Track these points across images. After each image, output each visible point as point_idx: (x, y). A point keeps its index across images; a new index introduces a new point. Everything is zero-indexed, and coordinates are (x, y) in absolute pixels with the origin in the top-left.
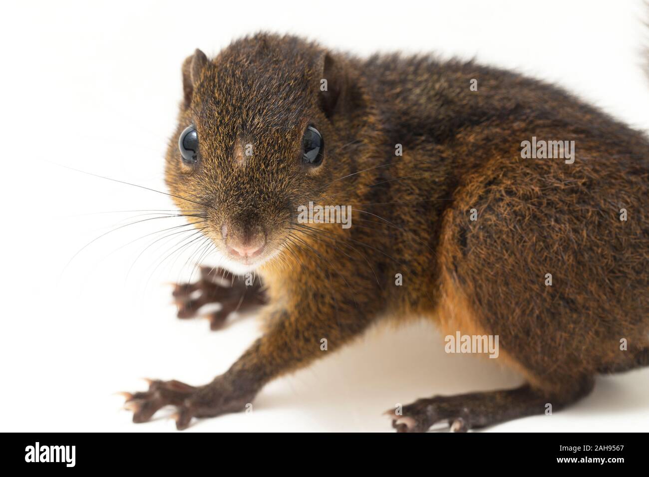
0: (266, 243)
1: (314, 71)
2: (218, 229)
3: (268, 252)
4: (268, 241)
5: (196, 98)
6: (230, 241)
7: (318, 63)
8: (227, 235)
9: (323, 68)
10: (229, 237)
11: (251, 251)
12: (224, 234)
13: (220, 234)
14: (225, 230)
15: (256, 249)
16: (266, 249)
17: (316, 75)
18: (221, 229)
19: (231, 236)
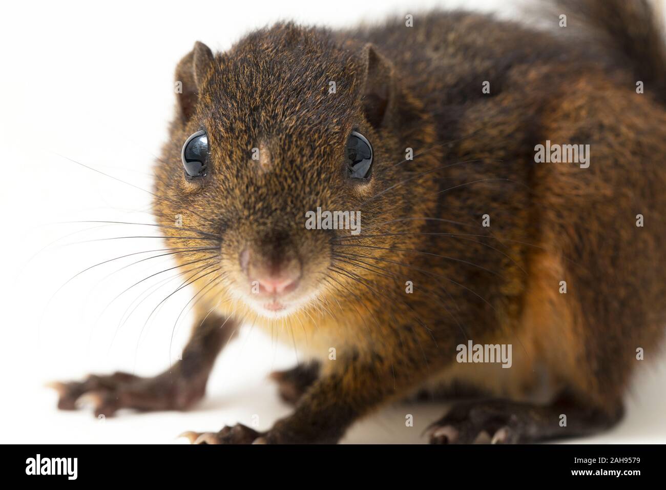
0: (301, 277)
1: (357, 66)
2: (236, 256)
3: (305, 289)
4: (305, 272)
5: (203, 99)
6: (253, 272)
7: (362, 57)
8: (249, 263)
9: (367, 63)
10: (251, 267)
11: (281, 286)
12: (245, 264)
13: (237, 262)
14: (247, 257)
15: (288, 282)
16: (302, 283)
17: (359, 71)
18: (241, 255)
19: (255, 265)
